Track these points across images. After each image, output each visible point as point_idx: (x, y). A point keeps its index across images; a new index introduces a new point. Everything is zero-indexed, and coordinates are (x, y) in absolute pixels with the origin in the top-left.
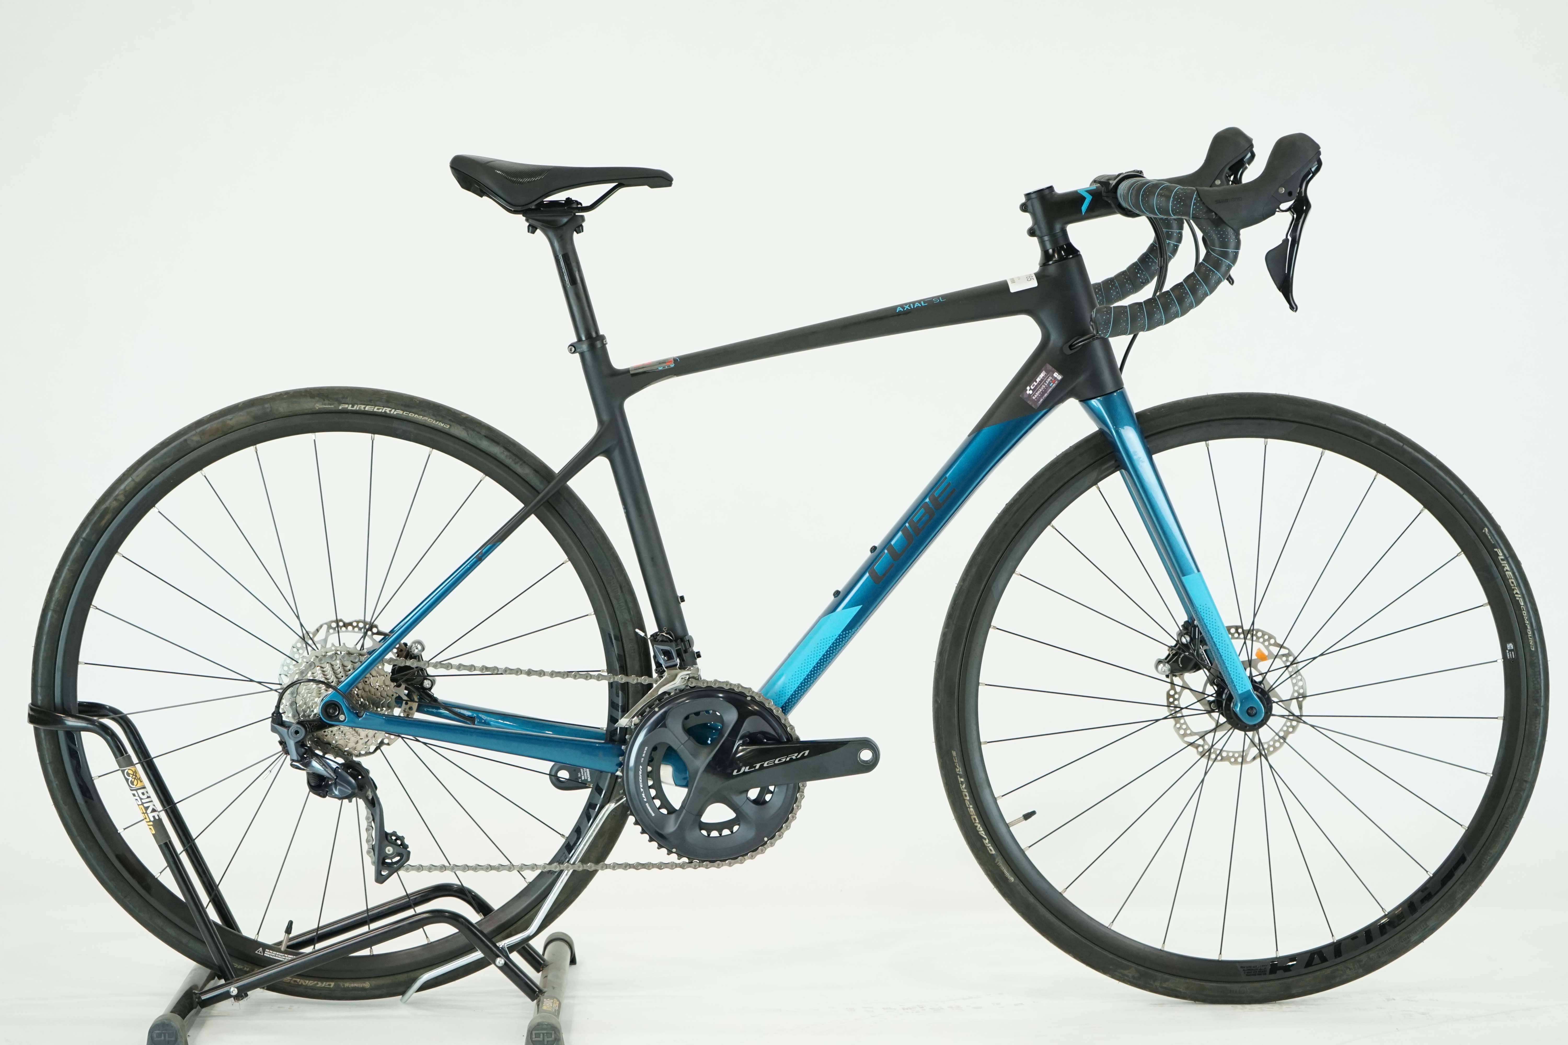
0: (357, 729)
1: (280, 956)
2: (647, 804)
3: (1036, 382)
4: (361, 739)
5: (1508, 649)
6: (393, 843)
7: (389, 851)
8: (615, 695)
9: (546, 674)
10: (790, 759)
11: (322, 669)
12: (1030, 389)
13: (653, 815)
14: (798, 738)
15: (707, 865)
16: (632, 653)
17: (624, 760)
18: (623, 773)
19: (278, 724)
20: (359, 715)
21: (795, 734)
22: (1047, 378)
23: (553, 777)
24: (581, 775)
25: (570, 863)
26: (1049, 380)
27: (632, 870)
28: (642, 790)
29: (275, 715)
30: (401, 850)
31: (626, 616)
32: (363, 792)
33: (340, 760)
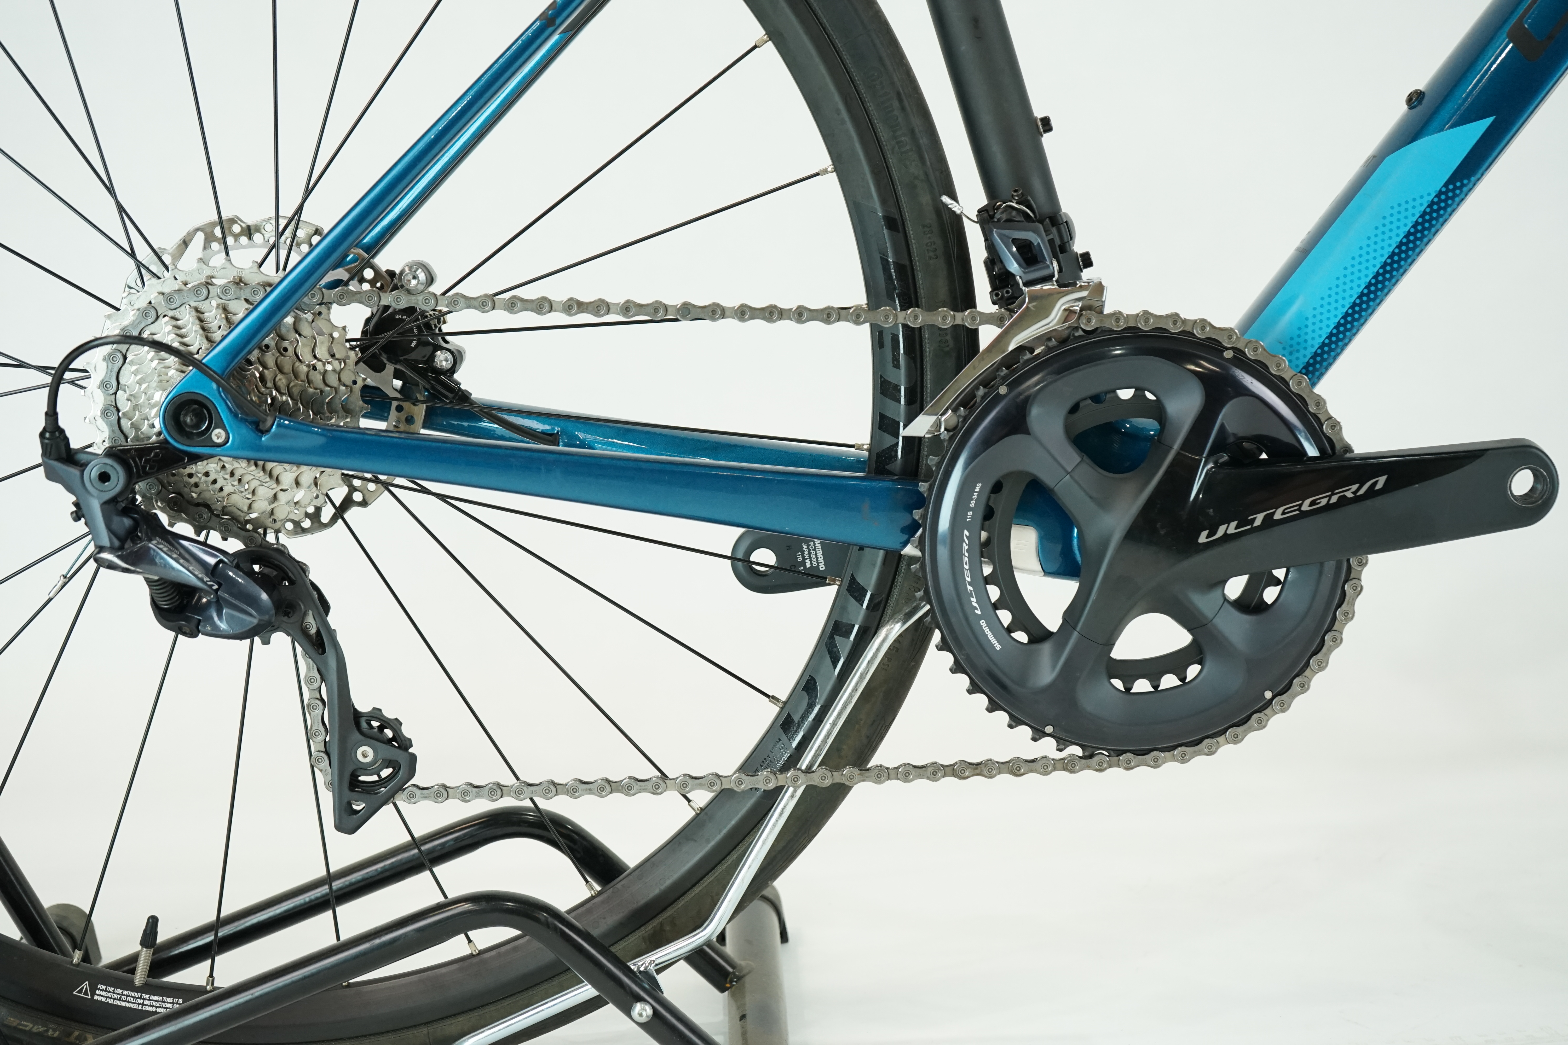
0: (270, 465)
1: (131, 1000)
2: (983, 623)
4: (282, 490)
6: (375, 738)
7: (365, 756)
8: (890, 365)
9: (727, 313)
10: (1340, 497)
11: (174, 323)
13: (998, 647)
14: (1348, 449)
15: (1129, 762)
16: (930, 258)
17: (924, 517)
18: (922, 550)
19: (59, 459)
20: (261, 427)
21: (1342, 439)
23: (740, 564)
24: (803, 557)
25: (799, 769)
27: (951, 780)
28: (970, 588)
29: (47, 435)
30: (394, 753)
31: (915, 169)
32: (292, 620)
33: (234, 545)
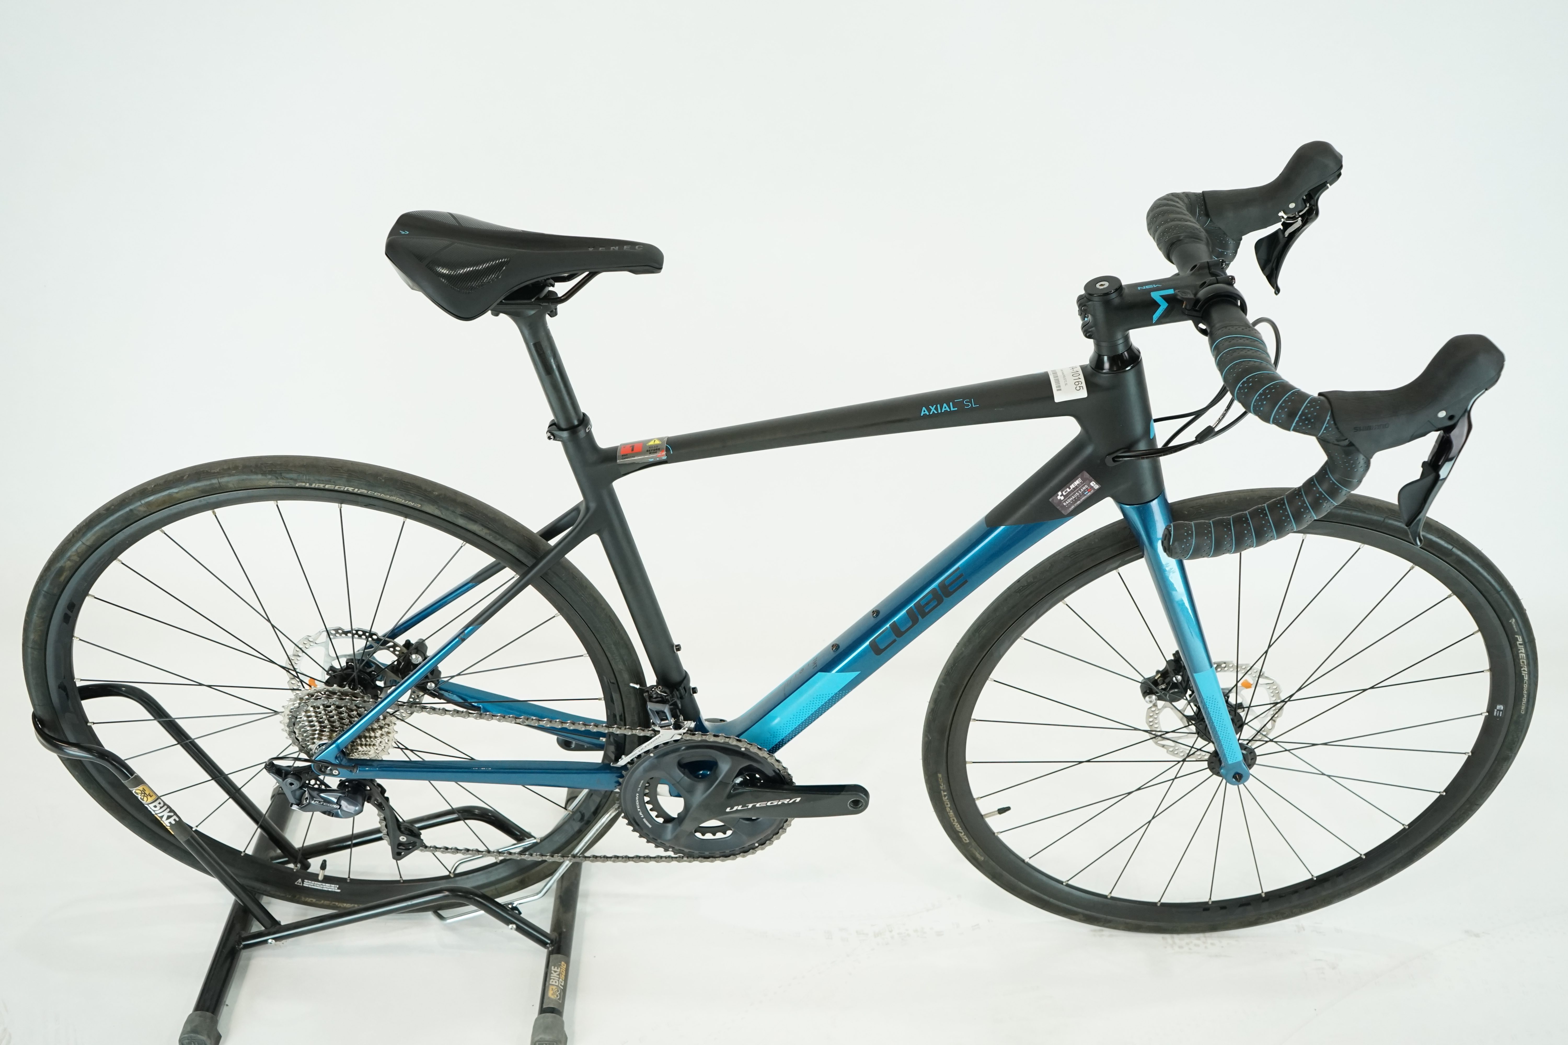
3: (1070, 488)
5: (1498, 708)
10: (782, 803)
12: (1062, 495)
13: (650, 826)
22: (1083, 486)
26: (1084, 488)
